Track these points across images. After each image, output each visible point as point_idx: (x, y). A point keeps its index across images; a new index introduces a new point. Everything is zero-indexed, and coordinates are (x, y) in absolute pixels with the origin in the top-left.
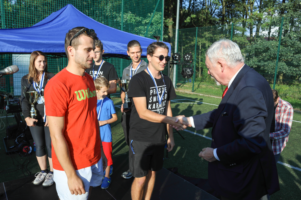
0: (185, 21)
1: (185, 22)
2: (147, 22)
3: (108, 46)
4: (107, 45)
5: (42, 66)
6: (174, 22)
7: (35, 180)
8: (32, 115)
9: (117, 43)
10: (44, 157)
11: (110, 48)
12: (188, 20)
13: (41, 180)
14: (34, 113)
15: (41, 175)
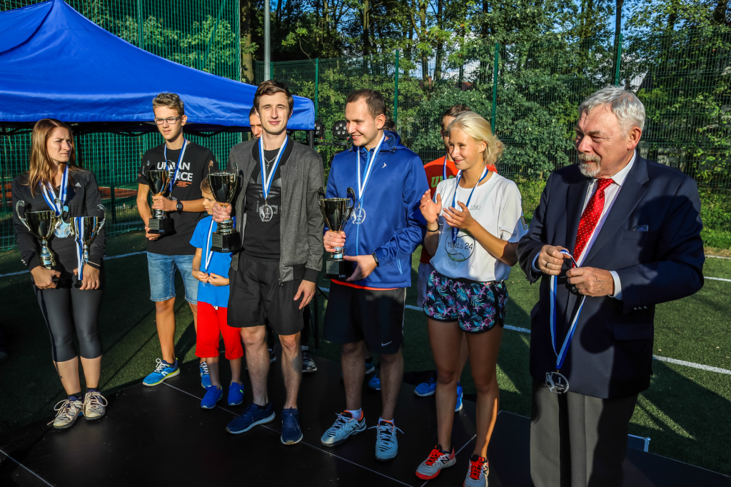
0: (284, 43)
1: (282, 44)
2: (193, 43)
3: (190, 106)
4: (187, 103)
5: (65, 152)
6: (258, 46)
7: (57, 419)
8: (45, 263)
9: (207, 99)
10: (72, 363)
11: (193, 111)
12: (290, 40)
13: (71, 418)
14: (48, 259)
15: (69, 406)
